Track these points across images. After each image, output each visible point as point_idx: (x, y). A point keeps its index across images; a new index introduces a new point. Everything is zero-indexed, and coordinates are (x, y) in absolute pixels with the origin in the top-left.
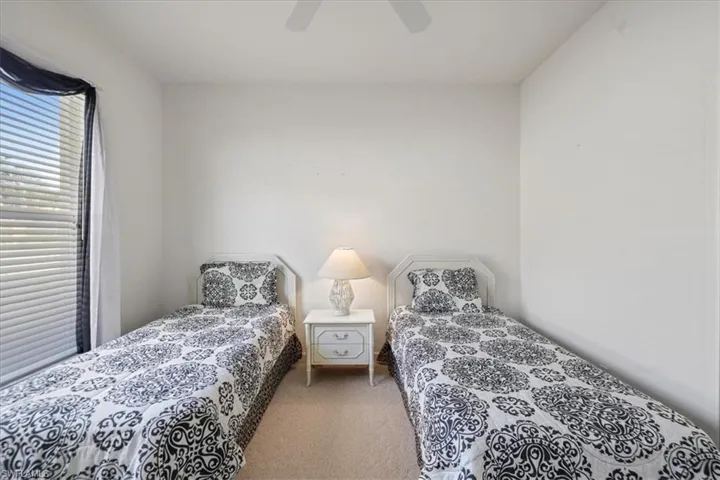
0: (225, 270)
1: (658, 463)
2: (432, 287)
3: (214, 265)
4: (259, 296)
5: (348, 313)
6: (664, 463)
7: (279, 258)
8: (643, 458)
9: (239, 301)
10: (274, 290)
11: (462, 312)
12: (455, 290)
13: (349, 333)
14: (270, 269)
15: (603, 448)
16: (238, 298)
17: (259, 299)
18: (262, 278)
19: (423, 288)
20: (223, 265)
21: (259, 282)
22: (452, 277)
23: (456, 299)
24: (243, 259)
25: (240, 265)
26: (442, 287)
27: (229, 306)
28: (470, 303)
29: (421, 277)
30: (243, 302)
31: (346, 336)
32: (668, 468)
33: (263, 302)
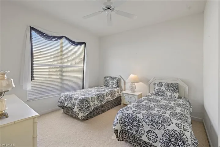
0: (108, 78)
1: (162, 132)
2: (160, 88)
3: (107, 77)
4: (114, 85)
5: (134, 92)
6: (163, 133)
7: (120, 76)
8: (158, 129)
9: (110, 86)
10: (118, 84)
11: (169, 97)
12: (168, 90)
13: (132, 97)
14: (117, 79)
15: (147, 124)
16: (110, 85)
17: (114, 86)
18: (115, 81)
19: (157, 88)
20: (108, 77)
21: (114, 82)
22: (168, 85)
23: (167, 92)
24: (112, 76)
25: (112, 77)
26: (163, 88)
27: (108, 87)
28: (173, 94)
29: (157, 84)
30: (111, 86)
31: (131, 97)
32: (165, 134)
33: (115, 86)
